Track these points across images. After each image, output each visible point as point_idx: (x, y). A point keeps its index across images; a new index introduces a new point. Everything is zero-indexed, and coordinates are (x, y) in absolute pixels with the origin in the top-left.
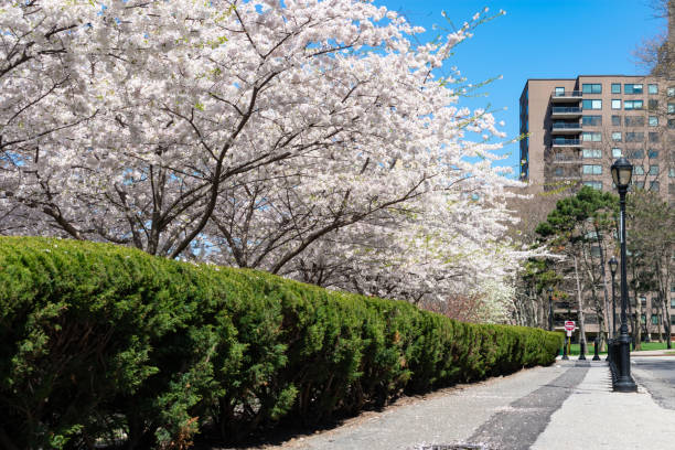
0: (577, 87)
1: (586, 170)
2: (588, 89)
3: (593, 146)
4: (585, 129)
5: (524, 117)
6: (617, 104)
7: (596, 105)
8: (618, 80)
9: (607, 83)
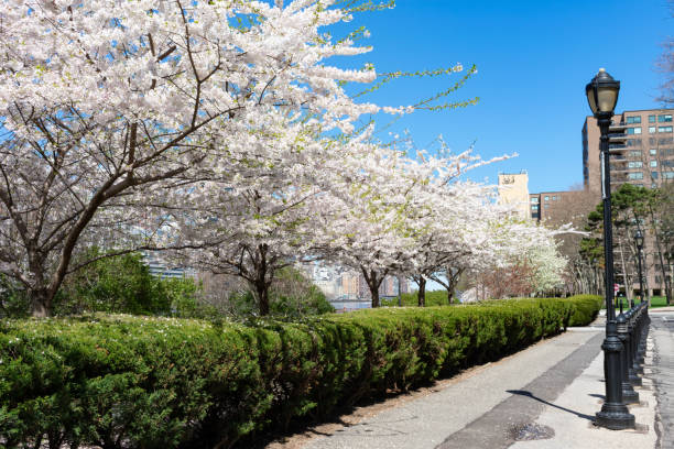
0: (623, 120)
1: (631, 176)
2: (631, 120)
3: (635, 159)
4: (629, 148)
5: (585, 143)
6: (653, 130)
7: (637, 131)
8: (653, 113)
9: (645, 115)
